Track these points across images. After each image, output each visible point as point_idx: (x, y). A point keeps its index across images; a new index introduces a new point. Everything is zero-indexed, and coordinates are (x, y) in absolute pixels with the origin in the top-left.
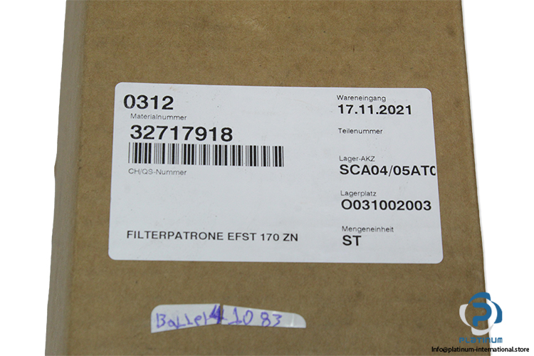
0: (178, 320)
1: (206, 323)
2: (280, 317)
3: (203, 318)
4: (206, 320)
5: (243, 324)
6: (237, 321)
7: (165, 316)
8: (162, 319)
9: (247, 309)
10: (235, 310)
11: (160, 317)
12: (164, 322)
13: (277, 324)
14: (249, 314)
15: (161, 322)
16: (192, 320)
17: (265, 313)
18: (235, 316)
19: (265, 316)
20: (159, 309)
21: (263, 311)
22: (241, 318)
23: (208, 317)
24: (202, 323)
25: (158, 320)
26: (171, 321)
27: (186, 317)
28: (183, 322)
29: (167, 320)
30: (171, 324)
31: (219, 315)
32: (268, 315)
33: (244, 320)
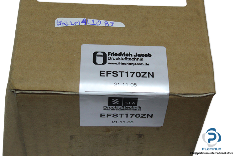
0: (67, 23)
1: (79, 24)
2: (113, 23)
3: (78, 22)
4: (80, 23)
5: (96, 25)
6: (94, 24)
7: (61, 22)
8: (60, 23)
9: (98, 20)
10: (93, 21)
11: (59, 22)
12: (61, 24)
13: (112, 25)
14: (99, 22)
15: (59, 24)
16: (73, 23)
17: (106, 22)
18: (93, 22)
19: (106, 23)
20: (59, 19)
21: (106, 21)
22: (95, 23)
23: (80, 22)
24: (78, 24)
25: (58, 23)
26: (64, 23)
27: (71, 22)
28: (69, 23)
29: (62, 23)
30: (64, 24)
31: (86, 22)
32: (108, 23)
33: (97, 24)
